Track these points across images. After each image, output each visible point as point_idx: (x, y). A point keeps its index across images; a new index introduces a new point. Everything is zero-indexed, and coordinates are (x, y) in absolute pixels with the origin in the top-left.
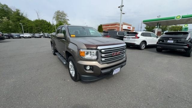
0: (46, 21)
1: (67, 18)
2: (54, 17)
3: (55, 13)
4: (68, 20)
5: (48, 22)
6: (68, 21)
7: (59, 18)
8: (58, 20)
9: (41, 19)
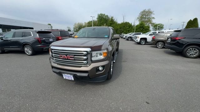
0: (128, 23)
1: (153, 16)
2: (138, 18)
3: (140, 14)
4: (153, 18)
5: (131, 23)
6: (153, 20)
7: (143, 18)
8: (141, 20)
9: (125, 22)
